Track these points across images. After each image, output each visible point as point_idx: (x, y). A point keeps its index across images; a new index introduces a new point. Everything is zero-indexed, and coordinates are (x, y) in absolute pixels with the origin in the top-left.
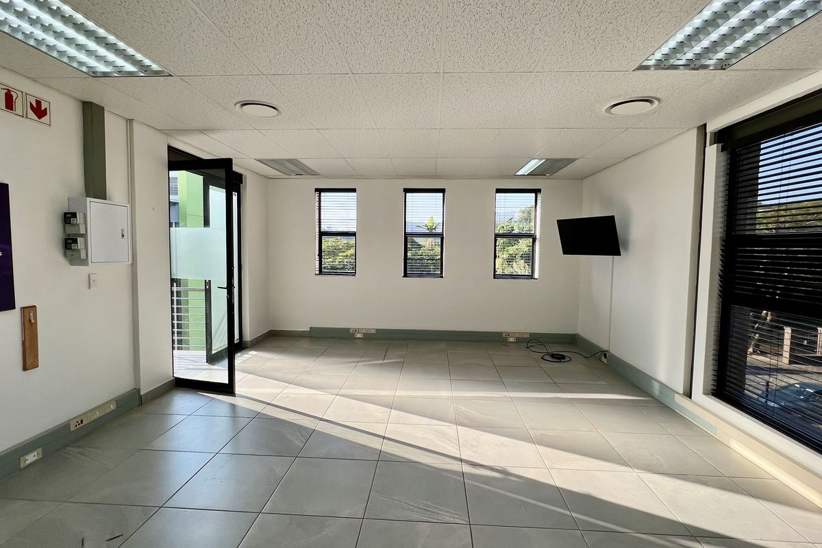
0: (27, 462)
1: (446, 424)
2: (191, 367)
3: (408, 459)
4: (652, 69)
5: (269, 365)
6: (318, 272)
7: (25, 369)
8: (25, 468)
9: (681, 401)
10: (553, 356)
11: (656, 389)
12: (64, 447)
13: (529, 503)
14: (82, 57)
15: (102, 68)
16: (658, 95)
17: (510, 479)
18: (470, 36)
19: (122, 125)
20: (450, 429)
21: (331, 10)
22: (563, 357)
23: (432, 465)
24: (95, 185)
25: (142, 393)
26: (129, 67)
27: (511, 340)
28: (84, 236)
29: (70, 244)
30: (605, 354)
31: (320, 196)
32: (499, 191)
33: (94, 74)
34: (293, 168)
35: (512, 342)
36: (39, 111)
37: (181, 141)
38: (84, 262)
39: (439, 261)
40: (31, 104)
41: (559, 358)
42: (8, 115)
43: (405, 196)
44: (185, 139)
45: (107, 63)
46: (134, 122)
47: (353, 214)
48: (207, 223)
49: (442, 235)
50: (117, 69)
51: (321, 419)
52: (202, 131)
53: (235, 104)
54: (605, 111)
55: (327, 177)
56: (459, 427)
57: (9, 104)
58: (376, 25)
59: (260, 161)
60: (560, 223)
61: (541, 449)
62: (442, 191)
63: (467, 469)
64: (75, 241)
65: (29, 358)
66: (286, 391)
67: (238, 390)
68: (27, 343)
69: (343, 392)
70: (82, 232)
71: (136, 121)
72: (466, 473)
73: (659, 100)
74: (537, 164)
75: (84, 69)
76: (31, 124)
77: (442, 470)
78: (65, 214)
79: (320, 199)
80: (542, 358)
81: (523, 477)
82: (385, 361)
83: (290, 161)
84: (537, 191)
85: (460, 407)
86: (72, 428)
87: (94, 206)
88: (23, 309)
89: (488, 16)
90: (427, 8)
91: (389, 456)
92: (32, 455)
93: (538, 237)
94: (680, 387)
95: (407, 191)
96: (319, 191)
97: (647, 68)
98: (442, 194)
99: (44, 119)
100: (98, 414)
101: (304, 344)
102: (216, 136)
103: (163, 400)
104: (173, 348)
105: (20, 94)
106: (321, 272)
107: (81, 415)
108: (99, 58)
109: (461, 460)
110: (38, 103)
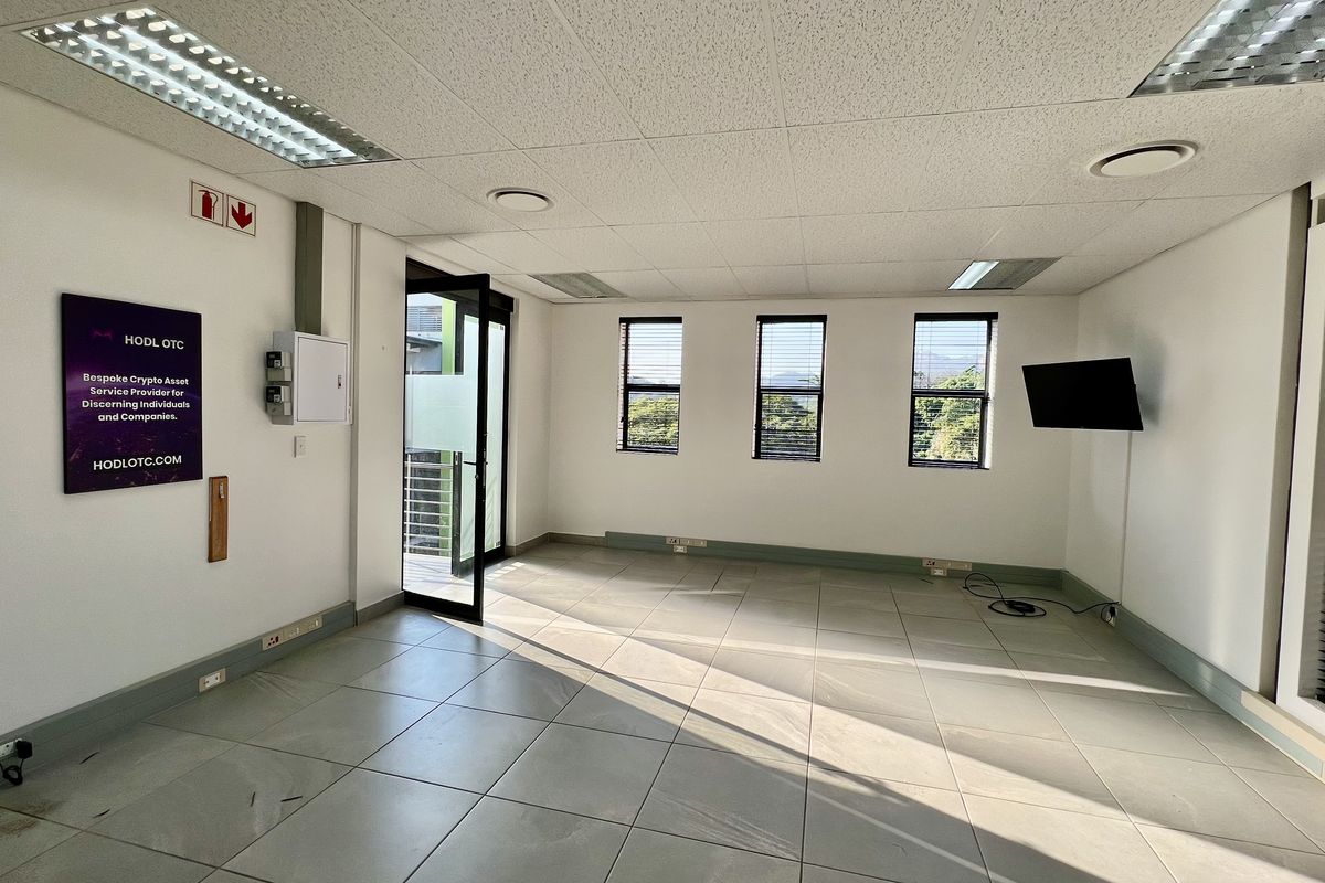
0: (208, 686)
1: (795, 699)
2: (430, 578)
3: (720, 747)
4: (1169, 90)
5: (538, 583)
6: (621, 447)
7: (210, 560)
8: (204, 693)
9: (1255, 706)
10: (1011, 605)
11: (1206, 677)
12: (253, 672)
13: (915, 845)
14: (289, 143)
15: (314, 155)
16: (1192, 138)
17: (886, 801)
18: (817, 64)
19: (346, 231)
20: (798, 707)
21: (597, 47)
22: (1031, 609)
23: (759, 760)
24: (307, 316)
25: (358, 608)
26: (346, 153)
27: (938, 572)
28: (289, 384)
29: (273, 394)
30: (1112, 608)
31: (627, 330)
32: (920, 317)
33: (304, 163)
34: (583, 287)
35: (939, 576)
36: (243, 218)
37: (425, 251)
38: (288, 420)
39: (815, 435)
40: (233, 208)
41: (1023, 609)
42: (205, 224)
43: (761, 328)
44: (427, 247)
45: (319, 148)
46: (362, 228)
47: (676, 357)
48: (459, 368)
49: (821, 390)
50: (332, 155)
51: (597, 671)
52: (449, 236)
53: (490, 193)
54: (1091, 170)
55: (635, 299)
56: (816, 707)
57: (207, 210)
58: (667, 62)
59: (536, 277)
60: (1028, 371)
61: (954, 757)
62: (822, 318)
63: (814, 773)
64: (278, 391)
65: (217, 548)
66: (554, 624)
67: (486, 616)
68: (215, 526)
69: (638, 633)
70: (287, 378)
71: (366, 226)
72: (812, 780)
73: (1195, 146)
74: (984, 269)
75: (293, 158)
76: (232, 234)
77: (774, 770)
78: (268, 354)
79: (627, 333)
80: (990, 607)
81: (911, 800)
82: (714, 592)
83: (578, 276)
84: (990, 317)
85: (826, 675)
86: (265, 647)
87: (304, 343)
88: (212, 479)
89: (842, 30)
90: (739, 28)
91: (693, 739)
92: (213, 677)
93: (991, 396)
94: (1253, 678)
95: (763, 319)
96: (627, 321)
97: (1158, 90)
98: (821, 324)
99: (249, 228)
100: (298, 632)
101: (597, 556)
102: (471, 242)
103: (388, 621)
104: (404, 550)
105: (220, 196)
106: (625, 447)
107: (277, 630)
108: (309, 142)
109: (808, 759)
110: (242, 206)
